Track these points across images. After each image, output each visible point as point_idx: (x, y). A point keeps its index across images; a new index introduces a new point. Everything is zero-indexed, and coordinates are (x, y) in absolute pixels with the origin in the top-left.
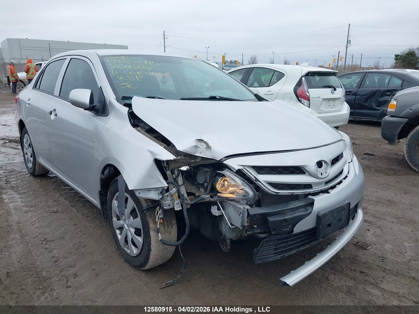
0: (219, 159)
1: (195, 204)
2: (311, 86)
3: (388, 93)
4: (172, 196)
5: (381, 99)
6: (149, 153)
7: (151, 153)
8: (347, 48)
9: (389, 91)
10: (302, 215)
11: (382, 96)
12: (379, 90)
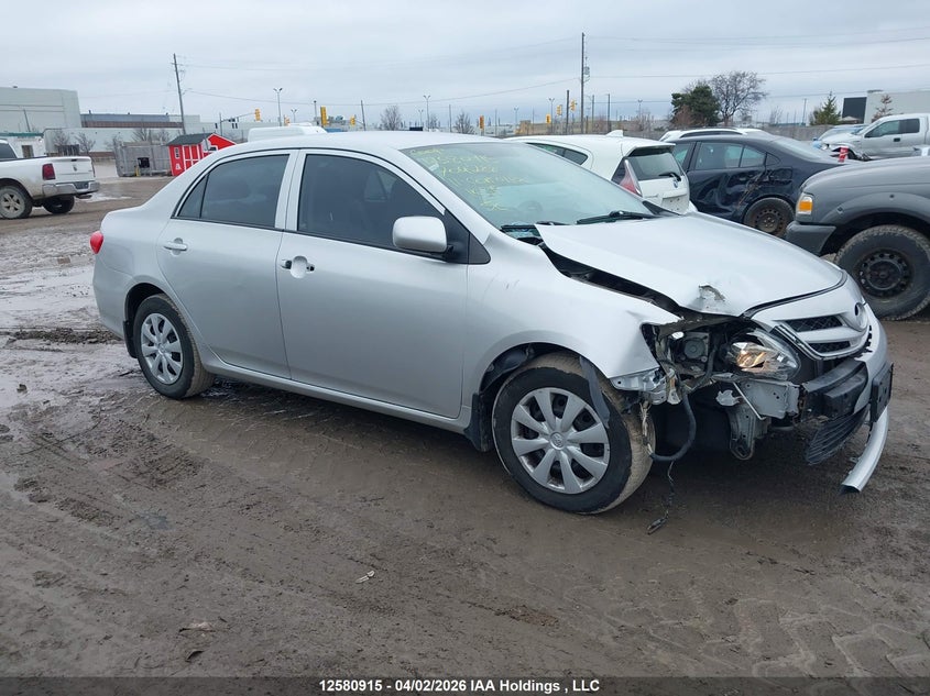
0: (738, 315)
1: (698, 390)
2: (642, 176)
3: (741, 179)
4: (668, 381)
5: (731, 191)
6: (630, 316)
7: (634, 314)
8: (582, 83)
9: (742, 174)
10: (859, 387)
11: (730, 185)
12: (726, 175)
